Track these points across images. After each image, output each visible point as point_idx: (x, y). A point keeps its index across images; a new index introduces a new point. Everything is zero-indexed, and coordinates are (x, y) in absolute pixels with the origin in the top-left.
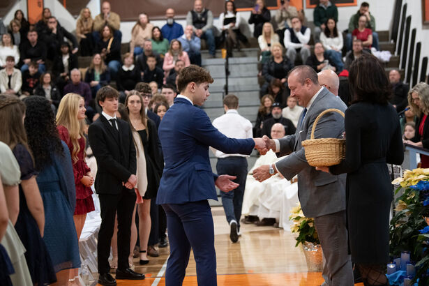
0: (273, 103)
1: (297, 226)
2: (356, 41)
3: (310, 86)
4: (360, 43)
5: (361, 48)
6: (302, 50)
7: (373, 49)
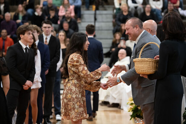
0: (121, 37)
1: (131, 108)
2: (170, 4)
3: (137, 29)
4: (172, 5)
5: (172, 8)
6: (138, 8)
7: (180, 9)
